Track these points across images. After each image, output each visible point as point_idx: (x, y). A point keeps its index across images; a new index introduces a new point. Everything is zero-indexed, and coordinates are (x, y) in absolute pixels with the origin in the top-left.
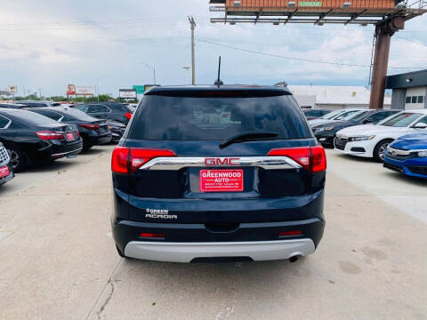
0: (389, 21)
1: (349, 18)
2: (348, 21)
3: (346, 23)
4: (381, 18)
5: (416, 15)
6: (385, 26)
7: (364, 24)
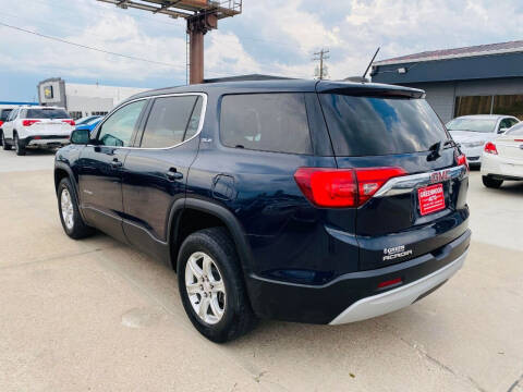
0: (202, 17)
1: (160, 6)
2: (158, 10)
3: (155, 12)
4: (193, 13)
5: (228, 15)
6: (198, 22)
7: (175, 17)
